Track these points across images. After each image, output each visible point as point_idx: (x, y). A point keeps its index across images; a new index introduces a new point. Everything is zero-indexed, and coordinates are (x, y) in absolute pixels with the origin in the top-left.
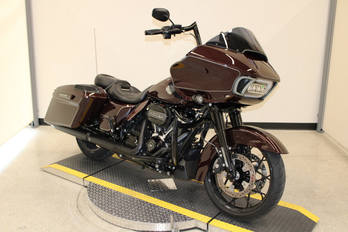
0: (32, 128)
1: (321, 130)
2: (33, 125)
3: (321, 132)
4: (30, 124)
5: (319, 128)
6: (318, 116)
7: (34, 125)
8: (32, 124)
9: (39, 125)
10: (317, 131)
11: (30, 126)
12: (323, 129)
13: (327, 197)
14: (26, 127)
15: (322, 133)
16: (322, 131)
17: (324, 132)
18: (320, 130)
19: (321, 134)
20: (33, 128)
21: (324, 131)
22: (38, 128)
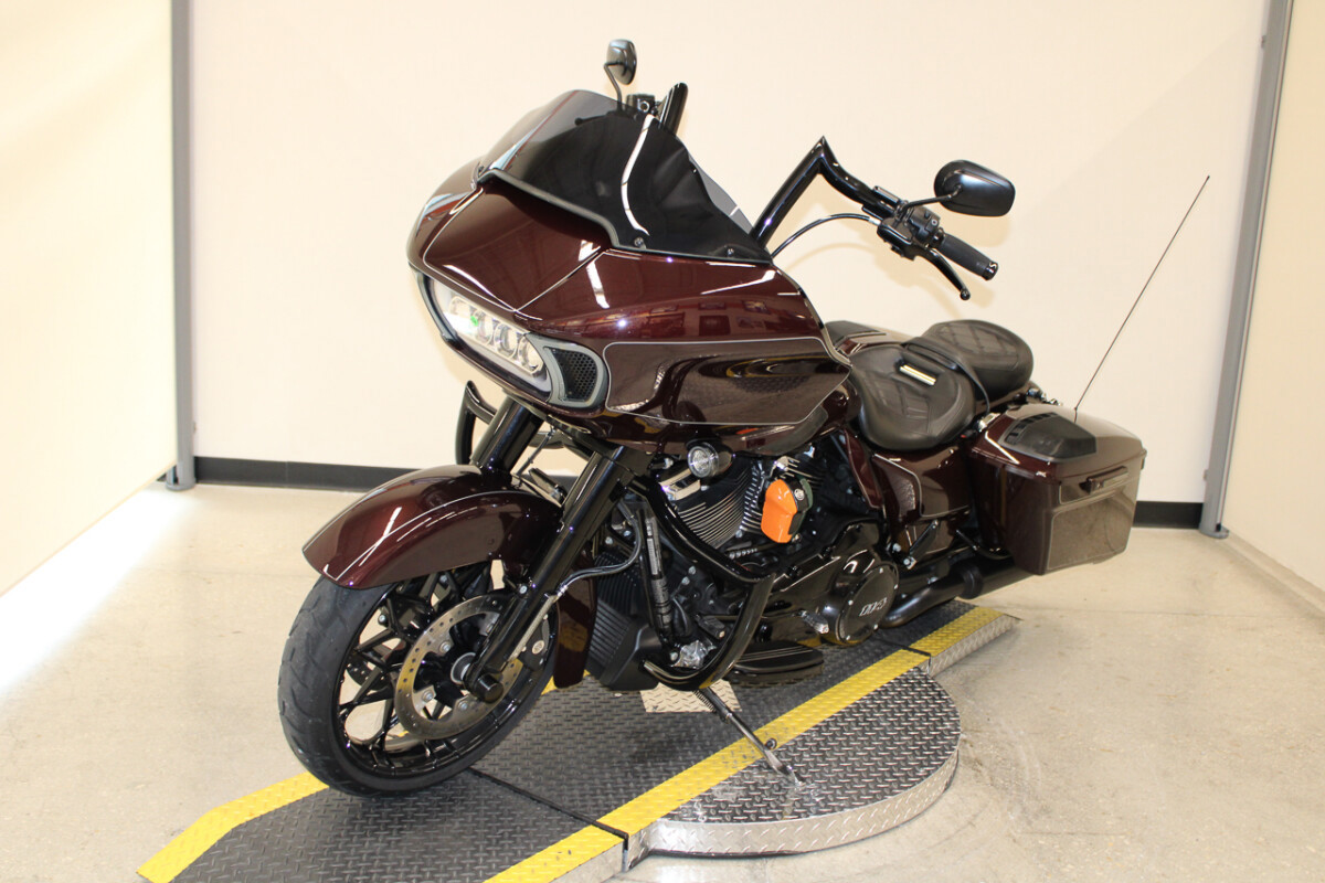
0: (171, 489)
1: (1218, 527)
2: (172, 480)
3: (1218, 534)
4: (163, 478)
5: (1208, 521)
6: (1205, 477)
7: (176, 480)
8: (170, 478)
9: (194, 480)
10: (1201, 532)
11: (163, 484)
12: (1224, 525)
13: (1282, 749)
14: (150, 487)
15: (1220, 538)
16: (1222, 533)
17: (1226, 537)
18: (1213, 527)
19: (1217, 541)
20: (175, 490)
21: (1228, 531)
22: (192, 492)
